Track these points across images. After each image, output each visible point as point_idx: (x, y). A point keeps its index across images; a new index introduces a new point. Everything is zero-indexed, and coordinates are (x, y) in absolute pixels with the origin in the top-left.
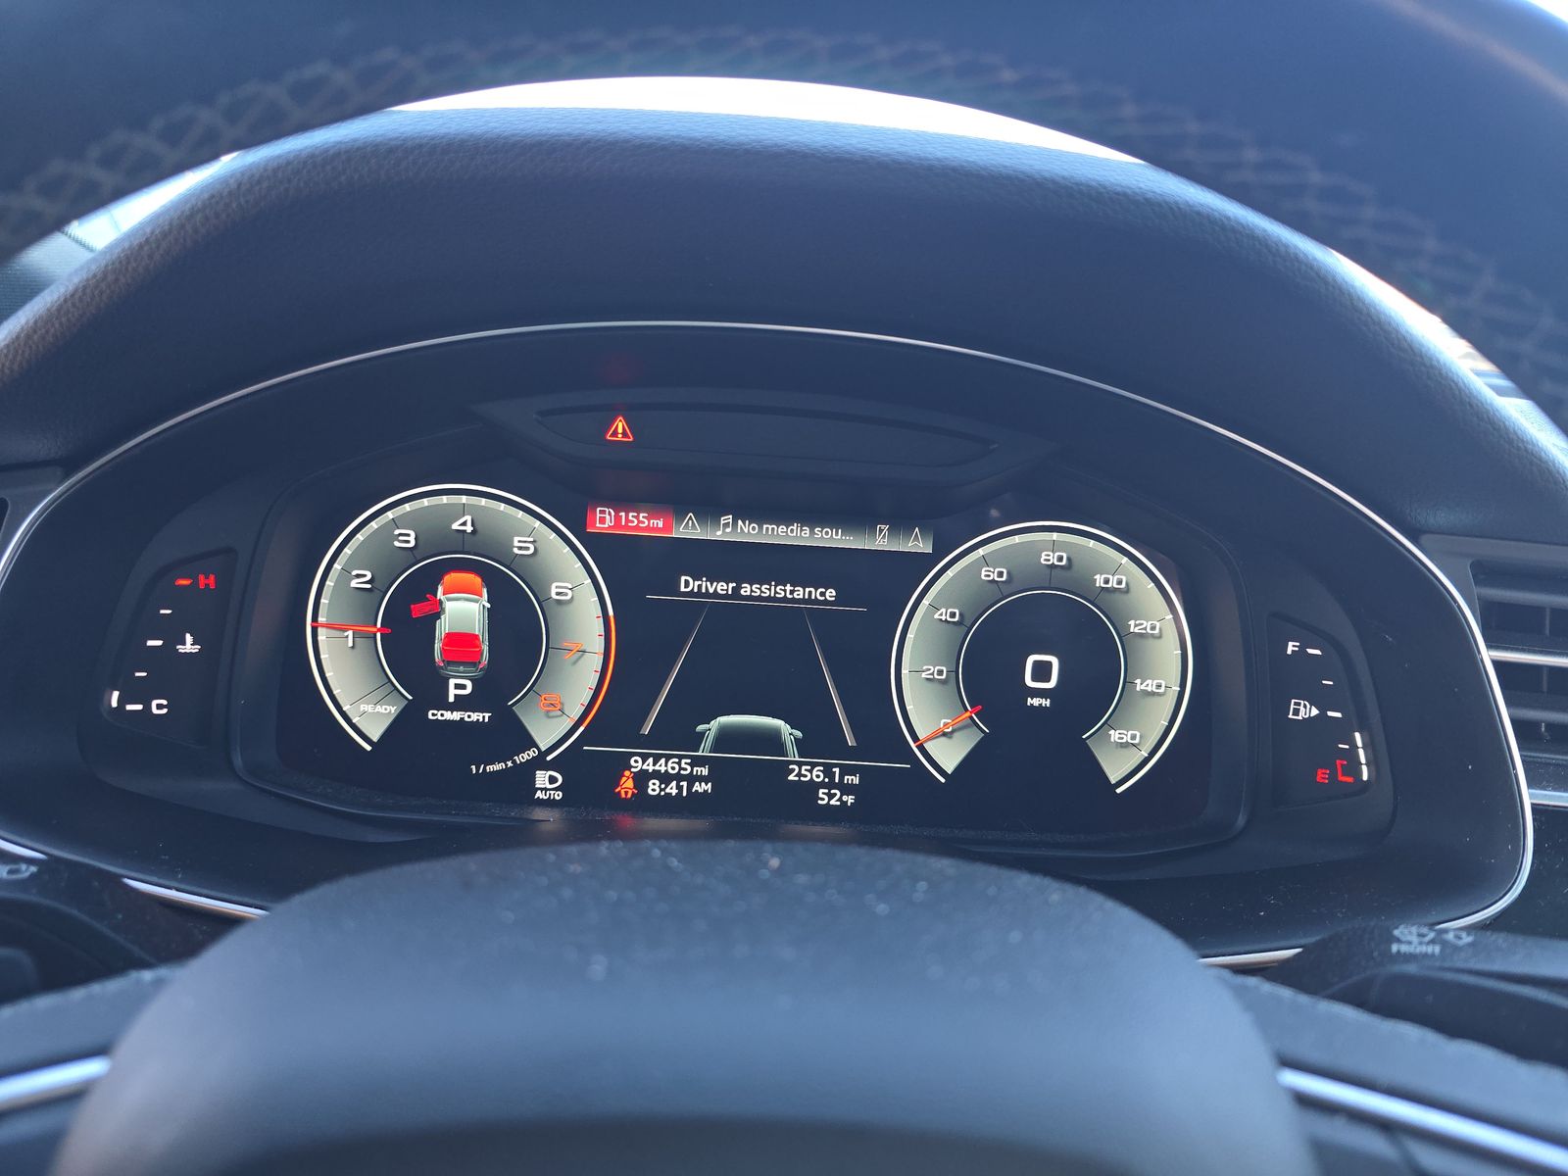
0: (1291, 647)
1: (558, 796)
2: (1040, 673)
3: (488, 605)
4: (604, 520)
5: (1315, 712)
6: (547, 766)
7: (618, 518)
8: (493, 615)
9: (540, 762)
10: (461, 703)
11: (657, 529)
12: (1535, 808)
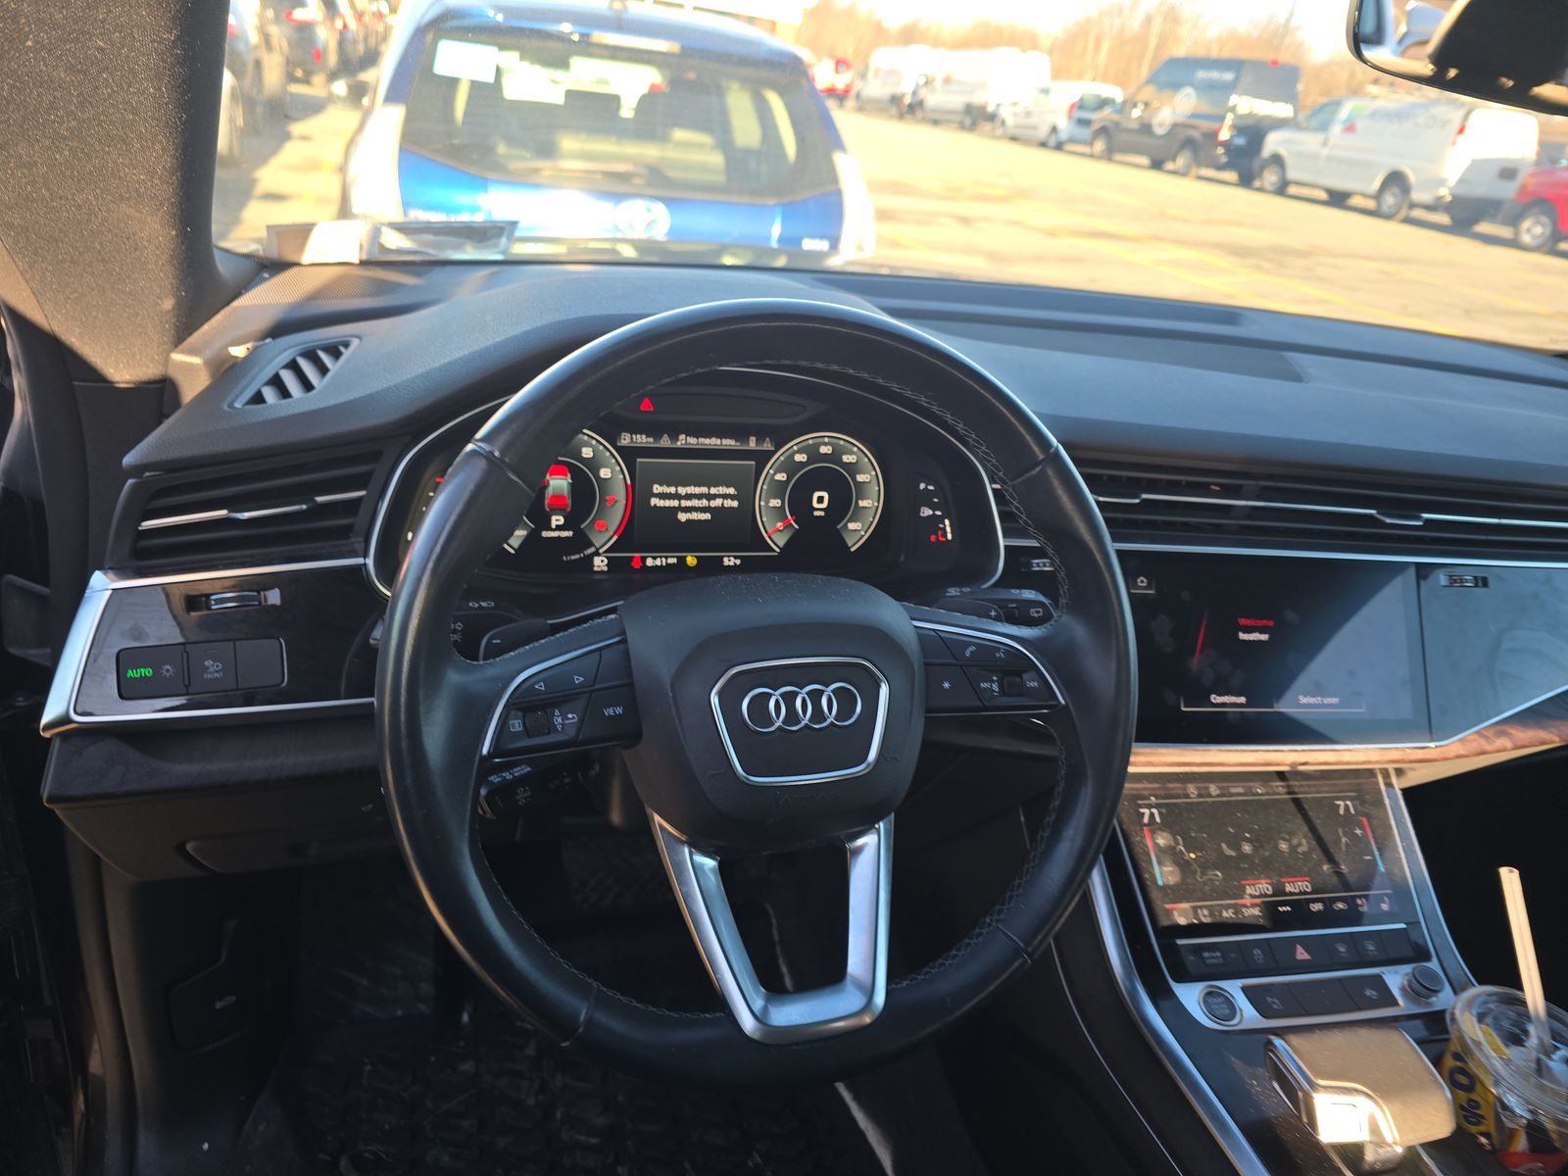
0: (922, 486)
1: (606, 569)
2: (820, 500)
3: (570, 481)
4: (625, 440)
5: (931, 512)
6: (599, 555)
7: (632, 438)
8: (573, 486)
9: (597, 553)
10: (559, 528)
11: (650, 443)
12: (1006, 547)
